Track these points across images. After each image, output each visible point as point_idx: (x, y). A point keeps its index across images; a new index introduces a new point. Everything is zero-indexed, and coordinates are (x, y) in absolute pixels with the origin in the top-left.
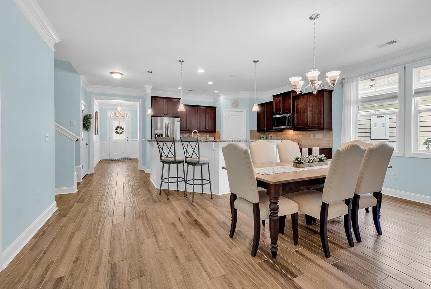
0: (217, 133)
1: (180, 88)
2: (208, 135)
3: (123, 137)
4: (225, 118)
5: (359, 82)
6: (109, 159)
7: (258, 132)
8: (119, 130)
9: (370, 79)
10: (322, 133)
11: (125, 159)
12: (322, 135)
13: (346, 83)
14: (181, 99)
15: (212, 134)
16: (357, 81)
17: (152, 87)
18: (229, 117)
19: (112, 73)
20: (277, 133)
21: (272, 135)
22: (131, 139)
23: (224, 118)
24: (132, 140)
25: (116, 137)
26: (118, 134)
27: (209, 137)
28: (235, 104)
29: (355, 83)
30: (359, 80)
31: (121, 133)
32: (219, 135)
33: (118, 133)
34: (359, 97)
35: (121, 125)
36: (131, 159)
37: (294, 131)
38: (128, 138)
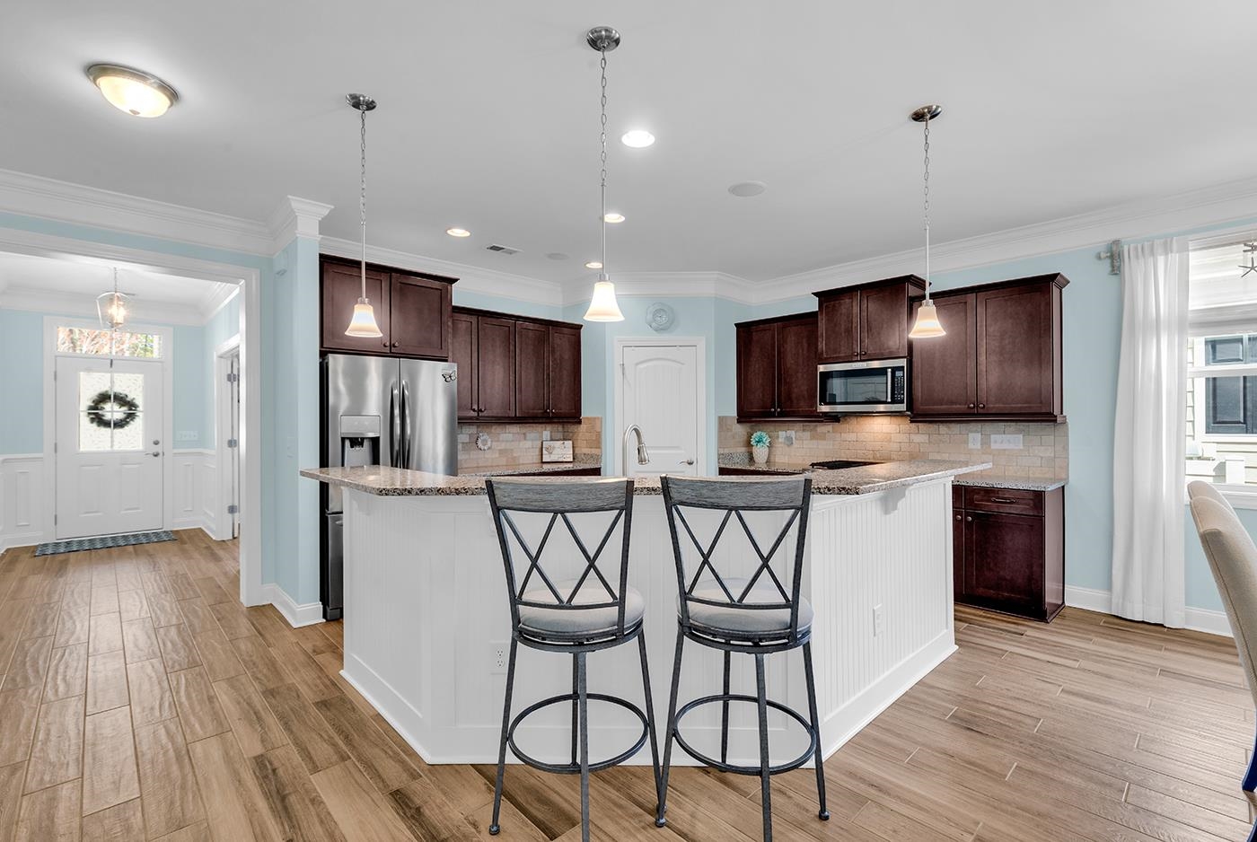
0: (583, 427)
1: (459, 233)
2: (546, 434)
3: (132, 438)
4: (623, 369)
5: (1191, 254)
6: (57, 545)
7: (739, 422)
8: (112, 411)
9: (1245, 245)
10: (1020, 432)
11: (146, 535)
12: (1021, 436)
13: (1137, 257)
14: (455, 280)
15: (560, 428)
16: (1184, 249)
17: (324, 210)
18: (637, 364)
19: (97, 70)
20: (816, 426)
21: (792, 433)
22: (174, 448)
23: (618, 371)
24: (176, 451)
25: (93, 439)
26: (103, 430)
27: (552, 440)
28: (664, 318)
29: (1175, 257)
30: (1190, 248)
31: (120, 424)
32: (599, 435)
33: (107, 424)
34: (1190, 308)
35: (120, 388)
36: (177, 538)
37: (912, 422)
38: (156, 443)
